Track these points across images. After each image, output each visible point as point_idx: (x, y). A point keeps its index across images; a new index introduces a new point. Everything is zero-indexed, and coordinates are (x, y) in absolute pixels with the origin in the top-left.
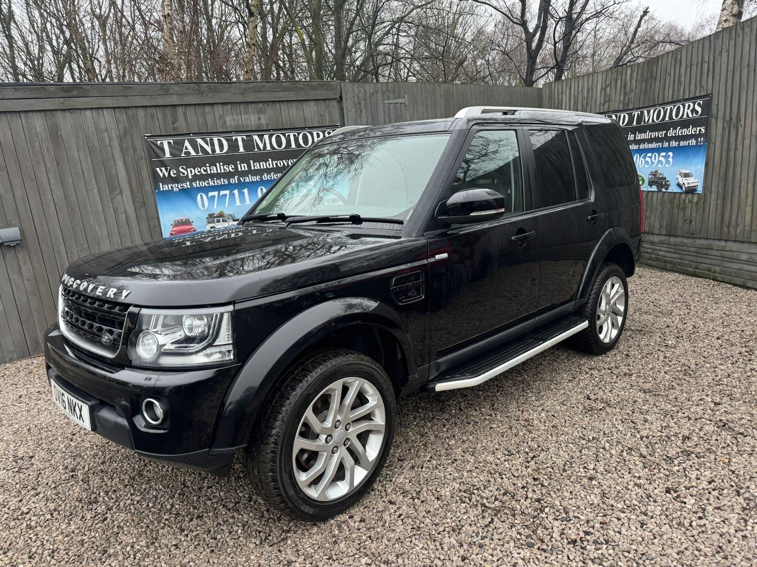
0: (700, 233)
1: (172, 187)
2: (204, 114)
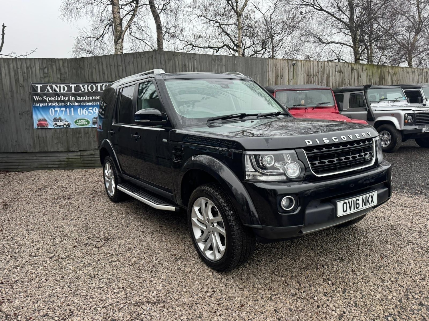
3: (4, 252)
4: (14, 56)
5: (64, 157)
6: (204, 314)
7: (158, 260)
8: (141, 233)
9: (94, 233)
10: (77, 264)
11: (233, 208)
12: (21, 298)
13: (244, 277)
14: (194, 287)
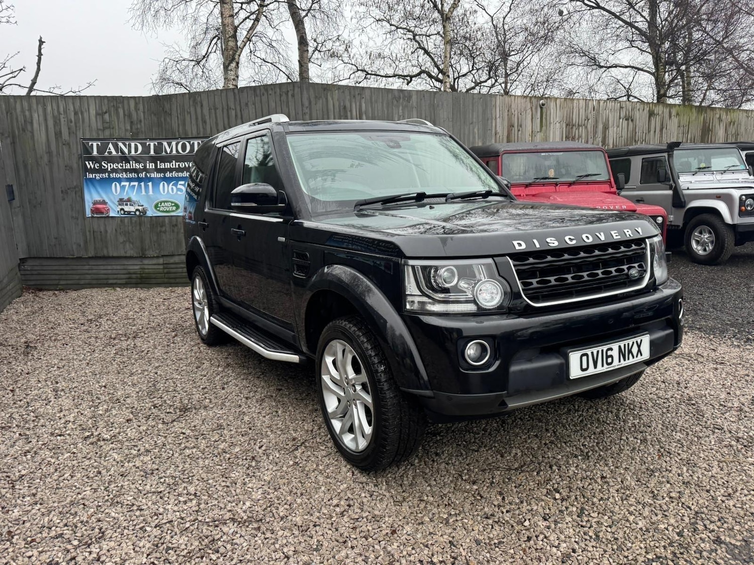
3: (10, 427)
4: (58, 92)
5: (134, 266)
6: (325, 544)
7: (263, 448)
8: (244, 399)
9: (165, 398)
10: (126, 451)
11: (386, 359)
12: (25, 505)
13: (405, 482)
14: (317, 496)
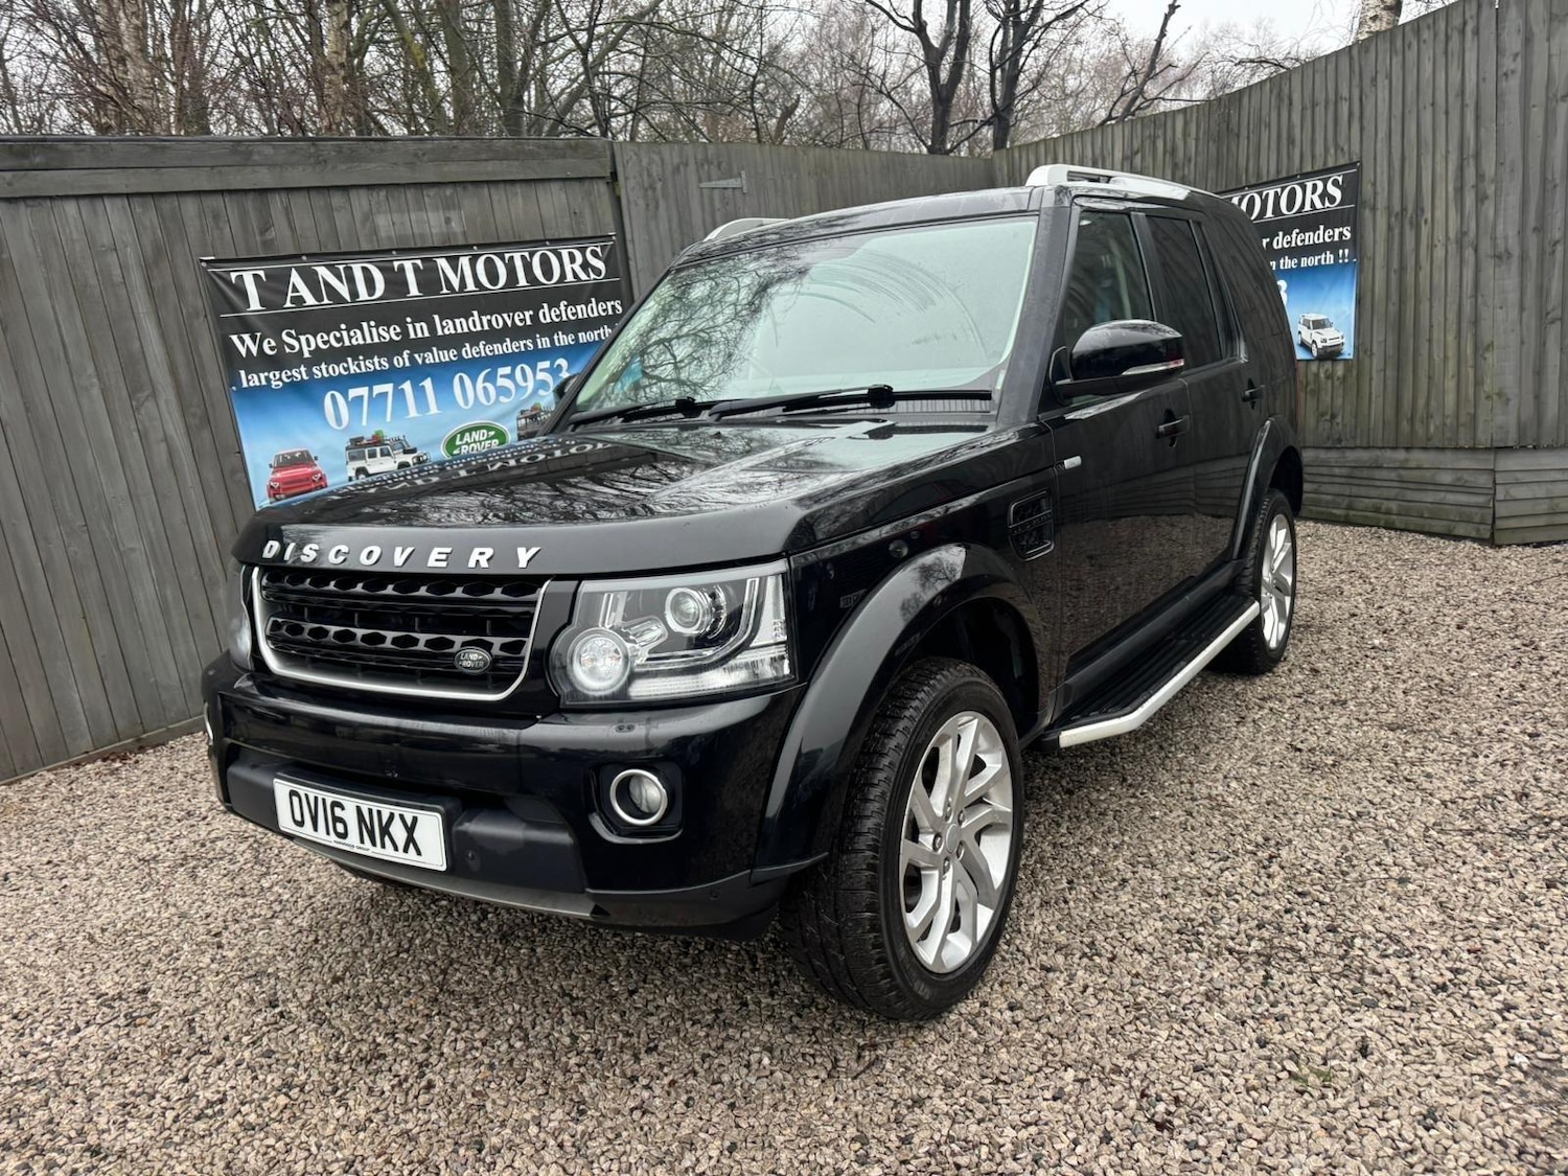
0: (1354, 438)
1: (268, 379)
2: (330, 210)
